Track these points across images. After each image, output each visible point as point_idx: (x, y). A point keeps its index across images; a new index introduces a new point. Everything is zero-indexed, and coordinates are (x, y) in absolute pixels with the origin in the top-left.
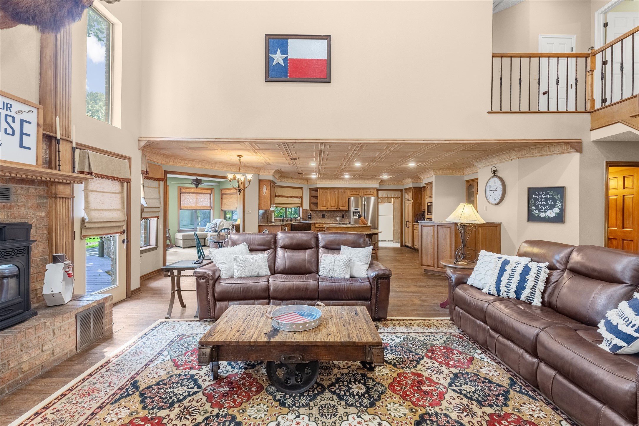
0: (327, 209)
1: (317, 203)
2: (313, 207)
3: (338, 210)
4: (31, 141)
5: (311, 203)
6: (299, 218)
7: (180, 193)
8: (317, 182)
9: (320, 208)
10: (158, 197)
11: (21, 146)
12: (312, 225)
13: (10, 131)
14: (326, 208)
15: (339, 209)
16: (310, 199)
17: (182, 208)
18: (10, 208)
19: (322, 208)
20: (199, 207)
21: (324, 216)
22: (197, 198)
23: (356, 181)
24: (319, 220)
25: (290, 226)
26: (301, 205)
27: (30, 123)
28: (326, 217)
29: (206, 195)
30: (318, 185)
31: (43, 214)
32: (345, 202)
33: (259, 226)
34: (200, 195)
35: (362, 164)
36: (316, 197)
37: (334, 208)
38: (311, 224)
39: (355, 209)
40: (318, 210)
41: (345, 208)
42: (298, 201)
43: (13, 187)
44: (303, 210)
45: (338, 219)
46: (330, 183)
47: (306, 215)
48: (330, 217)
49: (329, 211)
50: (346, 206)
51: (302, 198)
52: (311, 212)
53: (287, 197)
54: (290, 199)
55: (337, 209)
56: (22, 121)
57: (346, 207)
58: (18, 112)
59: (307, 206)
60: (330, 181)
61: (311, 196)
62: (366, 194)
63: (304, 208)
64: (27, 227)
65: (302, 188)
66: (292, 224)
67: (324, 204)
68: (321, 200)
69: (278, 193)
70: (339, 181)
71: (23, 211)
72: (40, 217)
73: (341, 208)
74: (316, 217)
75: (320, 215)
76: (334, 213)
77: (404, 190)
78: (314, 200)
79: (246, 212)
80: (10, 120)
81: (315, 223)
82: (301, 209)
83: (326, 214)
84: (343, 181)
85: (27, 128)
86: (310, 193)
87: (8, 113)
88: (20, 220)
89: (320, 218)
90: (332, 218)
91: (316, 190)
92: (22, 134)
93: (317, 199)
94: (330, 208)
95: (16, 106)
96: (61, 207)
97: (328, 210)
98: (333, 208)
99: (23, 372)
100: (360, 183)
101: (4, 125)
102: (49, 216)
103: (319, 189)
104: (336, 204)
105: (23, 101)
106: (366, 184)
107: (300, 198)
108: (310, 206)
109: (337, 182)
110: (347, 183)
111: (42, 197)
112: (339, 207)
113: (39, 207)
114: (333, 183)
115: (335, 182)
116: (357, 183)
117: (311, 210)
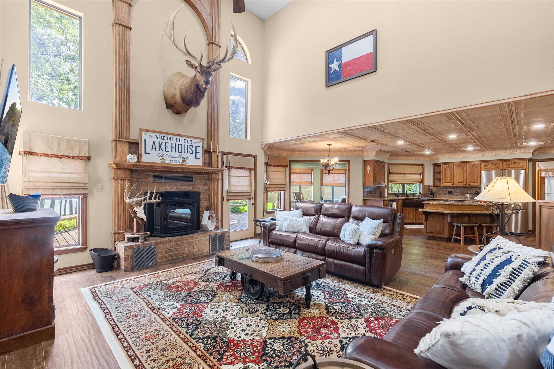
0: (452, 185)
1: (440, 179)
2: (437, 183)
3: (467, 186)
4: (200, 155)
5: (434, 179)
6: (418, 194)
7: (322, 174)
8: (440, 157)
9: (443, 184)
10: (284, 178)
11: (196, 158)
13: (191, 152)
14: (451, 184)
15: (469, 185)
16: (434, 175)
17: (323, 185)
18: (194, 185)
19: (445, 184)
20: (335, 184)
21: (450, 193)
22: (334, 177)
23: (494, 152)
24: (444, 196)
25: (401, 201)
26: (422, 181)
27: (199, 147)
28: (453, 194)
29: (341, 174)
31: (207, 188)
33: (364, 200)
34: (337, 175)
35: (458, 136)
37: (462, 184)
40: (442, 186)
41: (477, 184)
42: (418, 177)
43: (194, 176)
44: (424, 186)
45: (468, 195)
47: (429, 192)
48: (457, 193)
49: (457, 187)
51: (423, 174)
53: (405, 173)
54: (407, 175)
55: (465, 185)
56: (196, 147)
57: (479, 183)
58: (195, 143)
59: (429, 181)
60: (456, 154)
61: (435, 172)
62: (510, 166)
63: (426, 183)
64: (199, 193)
65: (422, 165)
66: (403, 200)
67: (449, 179)
68: (445, 175)
69: (393, 170)
71: (198, 187)
72: (206, 189)
73: (471, 184)
74: (441, 193)
75: (446, 191)
76: (464, 190)
78: (437, 176)
79: (350, 188)
80: (191, 147)
82: (422, 185)
83: (453, 190)
84: (467, 154)
85: (198, 150)
86: (433, 169)
87: (191, 144)
88: (197, 191)
89: (444, 194)
90: (461, 194)
91: (439, 165)
92: (196, 152)
93: (440, 174)
94: (456, 184)
95: (194, 141)
96: (214, 185)
97: (454, 186)
98: (460, 184)
99: (185, 254)
100: (501, 153)
101: (189, 150)
102: (209, 189)
103: (442, 165)
104: (464, 179)
105: (197, 138)
106: (510, 154)
107: (420, 174)
108: (434, 182)
109: (465, 156)
110: (480, 155)
111: (206, 180)
112: (469, 183)
113: (205, 185)
114: (459, 156)
115: (462, 156)
116: (494, 154)
117: (434, 186)
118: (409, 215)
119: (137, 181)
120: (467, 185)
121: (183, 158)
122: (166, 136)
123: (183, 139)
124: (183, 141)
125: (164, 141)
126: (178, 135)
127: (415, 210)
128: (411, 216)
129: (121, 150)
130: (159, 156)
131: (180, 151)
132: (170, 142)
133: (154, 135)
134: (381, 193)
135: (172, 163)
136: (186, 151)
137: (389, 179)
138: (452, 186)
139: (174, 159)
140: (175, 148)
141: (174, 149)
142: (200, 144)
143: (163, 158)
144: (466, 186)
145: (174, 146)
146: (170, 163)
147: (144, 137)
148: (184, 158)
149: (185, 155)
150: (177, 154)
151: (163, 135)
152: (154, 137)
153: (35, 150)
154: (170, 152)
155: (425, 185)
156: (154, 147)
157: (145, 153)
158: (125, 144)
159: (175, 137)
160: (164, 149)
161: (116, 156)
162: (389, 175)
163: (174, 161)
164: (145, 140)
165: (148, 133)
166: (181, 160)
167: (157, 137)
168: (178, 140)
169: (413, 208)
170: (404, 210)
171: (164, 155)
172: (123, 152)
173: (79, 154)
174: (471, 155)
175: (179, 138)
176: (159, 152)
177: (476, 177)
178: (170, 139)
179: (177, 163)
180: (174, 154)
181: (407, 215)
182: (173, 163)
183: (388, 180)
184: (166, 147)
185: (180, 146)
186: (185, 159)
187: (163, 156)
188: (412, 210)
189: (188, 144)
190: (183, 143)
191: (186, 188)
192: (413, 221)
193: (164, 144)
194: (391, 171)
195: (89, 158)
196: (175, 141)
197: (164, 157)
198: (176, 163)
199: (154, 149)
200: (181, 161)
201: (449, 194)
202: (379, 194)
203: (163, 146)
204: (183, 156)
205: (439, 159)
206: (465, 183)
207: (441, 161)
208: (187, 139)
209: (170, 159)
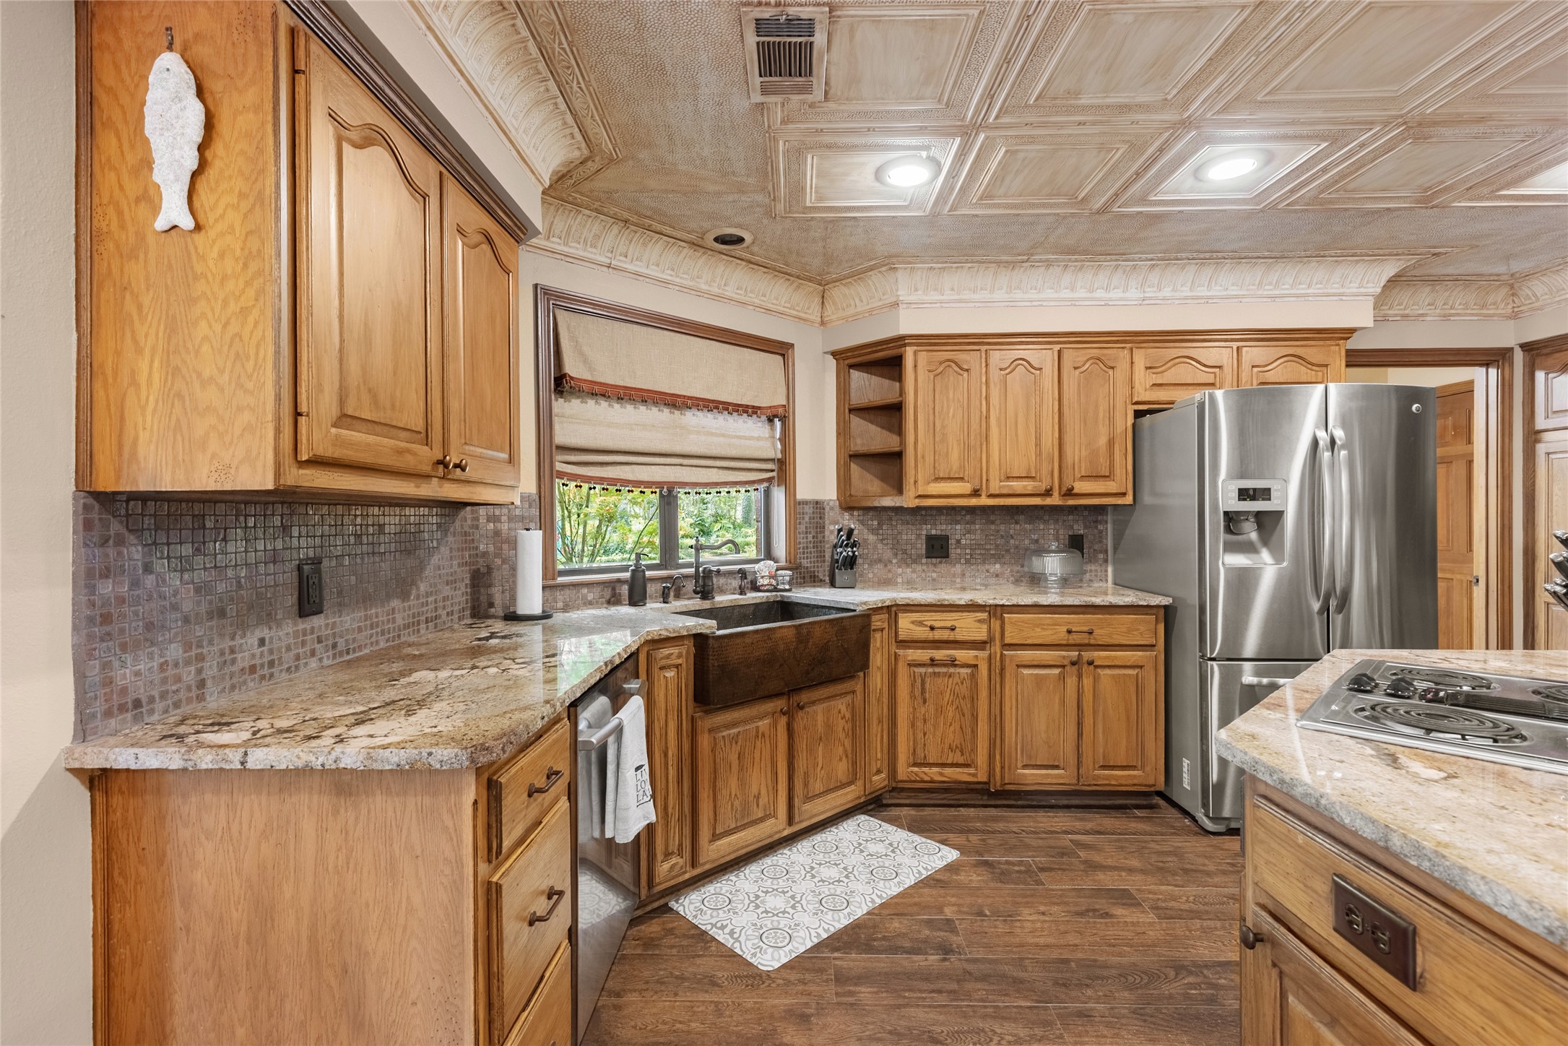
0: (976, 493)
1: (896, 457)
2: (867, 484)
3: (1055, 500)
5: (852, 457)
6: (765, 568)
8: (903, 294)
12: (878, 621)
14: (965, 488)
15: (1069, 493)
16: (843, 431)
19: (933, 487)
21: (938, 549)
24: (906, 572)
26: (783, 469)
28: (954, 552)
30: (903, 312)
32: (1111, 443)
36: (891, 413)
37: (1029, 486)
38: (867, 616)
39: (1244, 494)
40: (904, 501)
41: (1111, 487)
42: (757, 437)
44: (795, 506)
45: (1048, 569)
46: (999, 295)
47: (818, 543)
48: (981, 556)
49: (974, 510)
50: (1119, 471)
51: (780, 416)
52: (848, 521)
53: (675, 402)
54: (695, 419)
55: (1048, 493)
57: (1121, 481)
59: (819, 474)
61: (850, 410)
63: (804, 491)
65: (782, 349)
67: (955, 455)
68: (932, 428)
69: (585, 361)
70: (1067, 278)
73: (1080, 487)
74: (888, 554)
75: (914, 537)
77: (1519, 356)
78: (873, 437)
81: (892, 611)
82: (779, 496)
83: (956, 531)
86: (843, 389)
89: (910, 561)
90: (997, 558)
91: (888, 356)
93: (898, 425)
94: (993, 487)
97: (984, 501)
98: (1018, 486)
100: (1234, 291)
103: (909, 353)
104: (1039, 454)
106: (1274, 297)
107: (770, 420)
108: (844, 480)
109: (1049, 294)
110: (1133, 294)
112: (1067, 484)
114: (1018, 295)
115: (1033, 295)
116: (1202, 291)
117: (848, 506)
118: (743, 783)
120: (1056, 494)
127: (783, 720)
128: (758, 781)
134: (480, 579)
137: (560, 439)
138: (974, 502)
144: (1048, 501)
155: (799, 496)
162: (559, 405)
169: (769, 706)
170: (704, 741)
174: (1082, 293)
177: (1102, 441)
181: (734, 783)
183: (547, 448)
188: (764, 724)
192: (776, 826)
194: (572, 367)
201: (929, 555)
202: (460, 596)
205: (896, 305)
206: (1043, 486)
207: (908, 324)
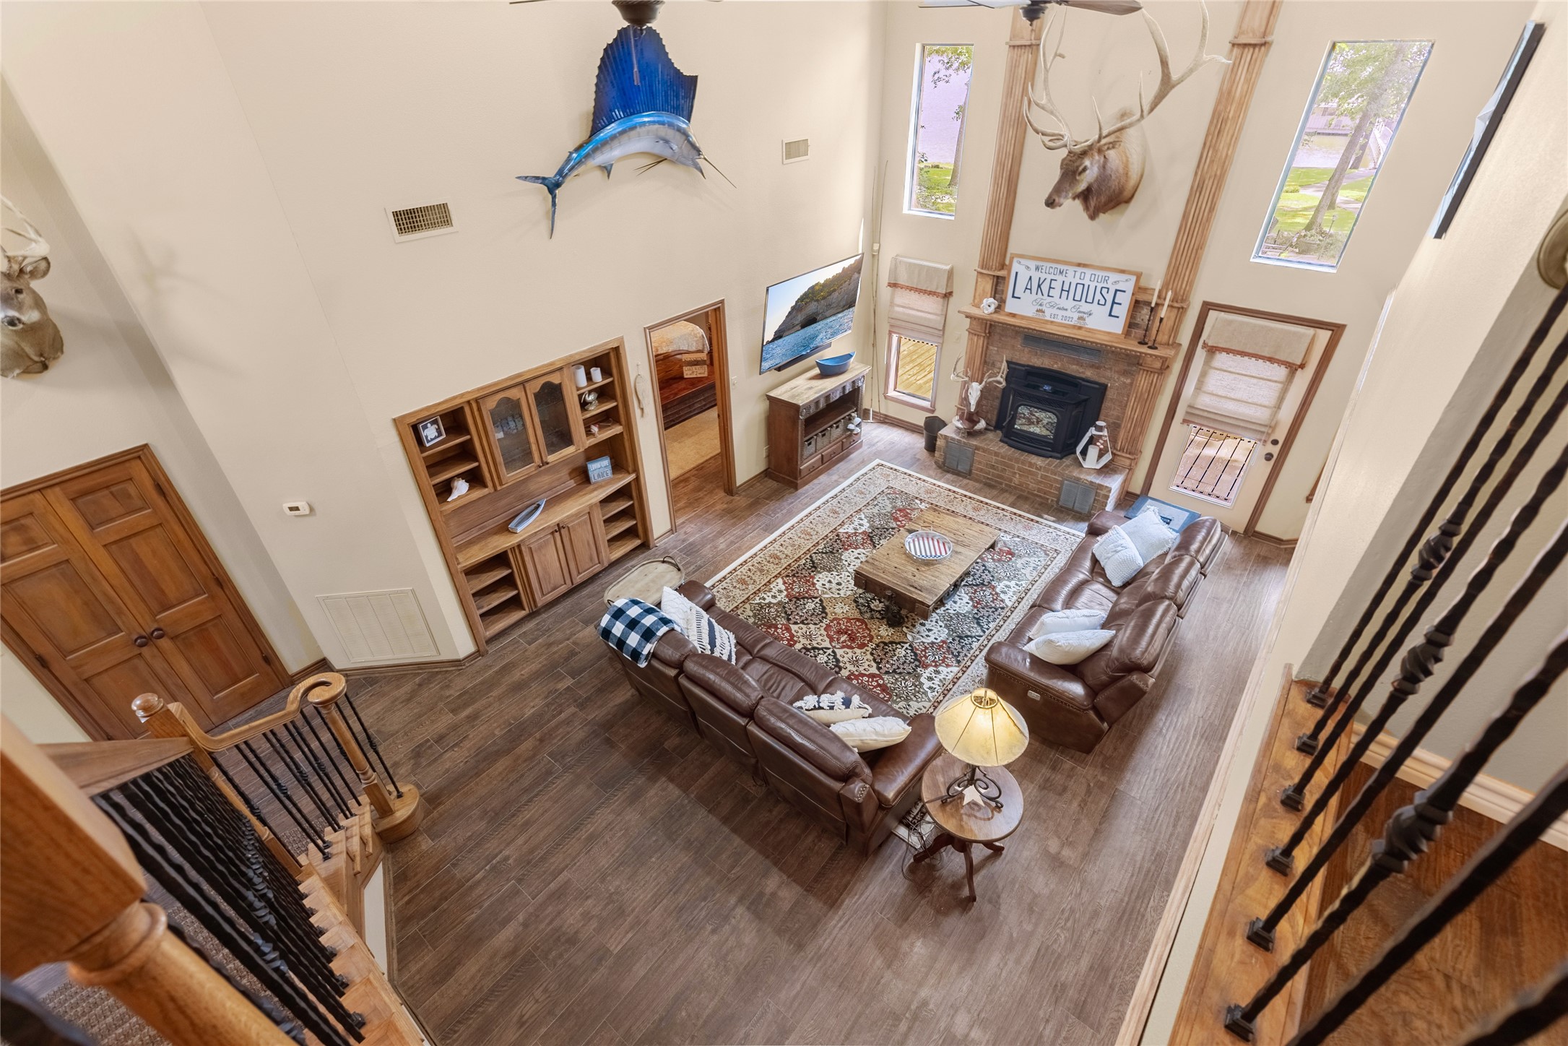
4: (1122, 311)
11: (1110, 315)
13: (1102, 302)
18: (1098, 368)
27: (1124, 291)
31: (1128, 381)
56: (1117, 291)
58: (1116, 282)
64: (1104, 388)
71: (1107, 375)
72: (1124, 383)
80: (1104, 291)
85: (1121, 298)
87: (1105, 285)
88: (1103, 380)
92: (1114, 303)
95: (1114, 277)
96: (1143, 381)
101: (1098, 296)
102: (1131, 384)
105: (1123, 272)
111: (1129, 364)
113: (1125, 373)
119: (1000, 339)
121: (1080, 312)
122: (1054, 265)
123: (1089, 272)
124: (1088, 277)
125: (1049, 277)
126: (1079, 265)
129: (981, 288)
130: (1034, 303)
131: (1078, 297)
132: (1060, 278)
133: (1032, 264)
135: (1055, 320)
136: (1090, 299)
139: (1061, 313)
140: (1068, 291)
141: (1065, 294)
142: (1128, 285)
143: (1041, 308)
145: (1066, 288)
146: (1052, 319)
147: (1016, 267)
148: (1084, 313)
149: (1085, 307)
150: (1069, 304)
151: (1049, 265)
152: (1033, 268)
153: (901, 282)
154: (1056, 299)
156: (1029, 287)
157: (1013, 297)
158: (988, 279)
159: (1071, 269)
160: (1045, 293)
161: (975, 296)
163: (1060, 317)
164: (1017, 273)
165: (1023, 261)
166: (1076, 316)
167: (1037, 268)
168: (1078, 275)
171: (1045, 302)
172: (983, 290)
173: (937, 288)
175: (1080, 270)
176: (1036, 297)
178: (1061, 273)
179: (1066, 322)
180: (1064, 303)
182: (1059, 320)
184: (1050, 288)
185: (1080, 287)
186: (1085, 316)
187: (1041, 305)
189: (1097, 284)
190: (1086, 282)
191: (1081, 370)
193: (1047, 282)
195: (948, 295)
196: (1073, 276)
197: (1044, 308)
198: (1063, 322)
199: (1028, 291)
200: (1076, 318)
203: (1045, 287)
204: (1081, 309)
208: (1097, 273)
209: (1055, 311)
